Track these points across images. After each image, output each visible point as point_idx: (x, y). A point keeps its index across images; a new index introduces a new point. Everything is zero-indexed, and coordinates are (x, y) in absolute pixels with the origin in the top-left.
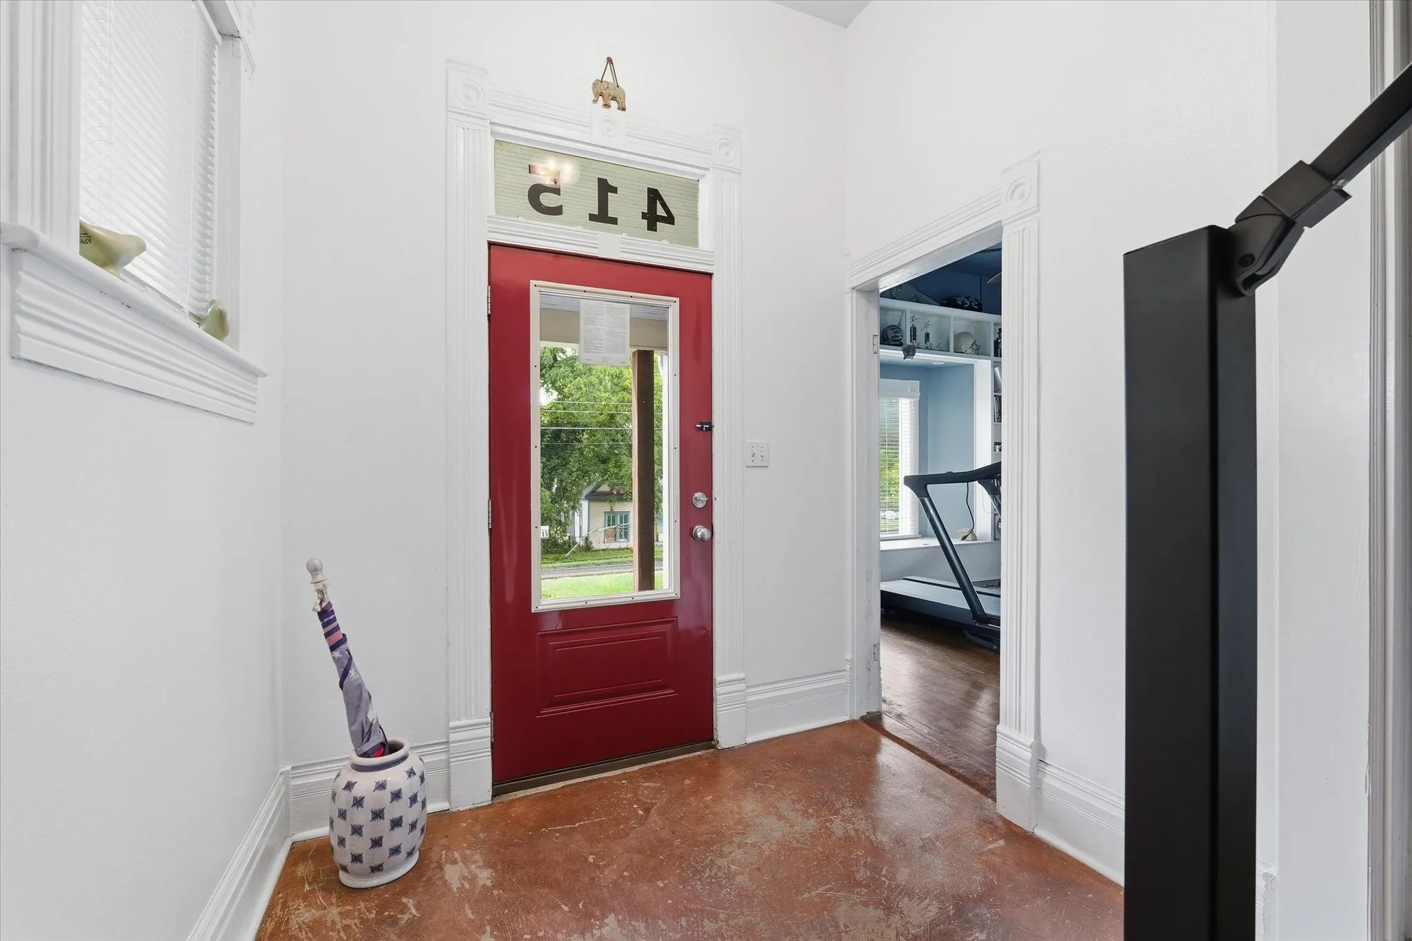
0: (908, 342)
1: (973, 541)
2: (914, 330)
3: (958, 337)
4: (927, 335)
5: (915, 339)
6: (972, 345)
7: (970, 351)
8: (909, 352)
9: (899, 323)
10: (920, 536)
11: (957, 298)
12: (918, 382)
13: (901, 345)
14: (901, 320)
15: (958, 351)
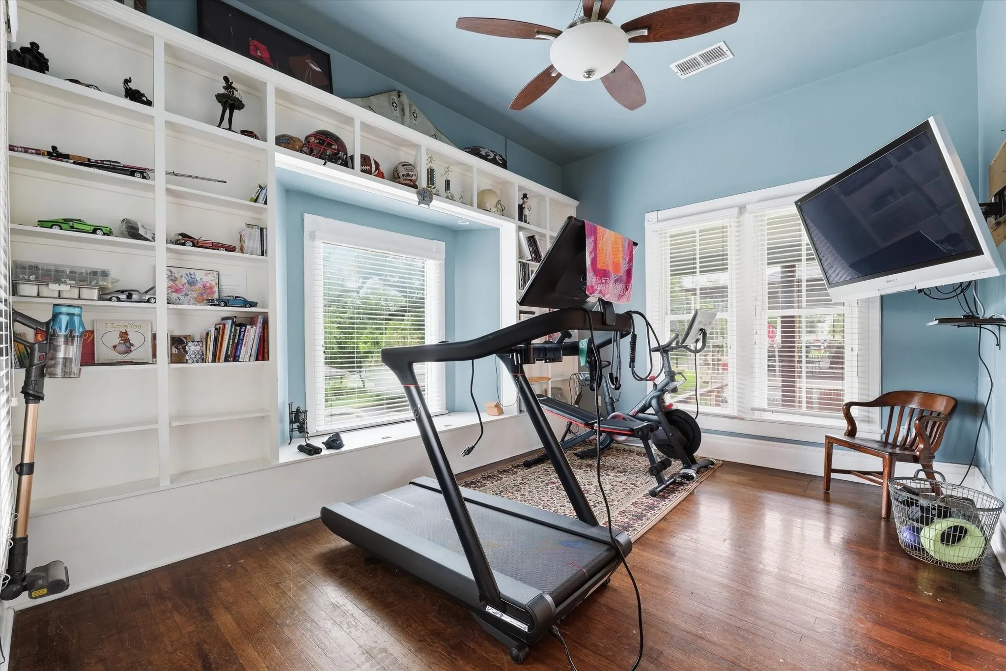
0: (423, 183)
1: (499, 415)
2: (431, 173)
3: (482, 194)
4: (448, 183)
5: (433, 184)
6: (497, 204)
7: (494, 209)
8: (425, 197)
9: (415, 162)
10: (447, 412)
11: (482, 149)
12: (443, 244)
13: (415, 187)
14: (416, 157)
15: (482, 207)
